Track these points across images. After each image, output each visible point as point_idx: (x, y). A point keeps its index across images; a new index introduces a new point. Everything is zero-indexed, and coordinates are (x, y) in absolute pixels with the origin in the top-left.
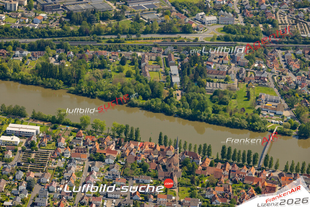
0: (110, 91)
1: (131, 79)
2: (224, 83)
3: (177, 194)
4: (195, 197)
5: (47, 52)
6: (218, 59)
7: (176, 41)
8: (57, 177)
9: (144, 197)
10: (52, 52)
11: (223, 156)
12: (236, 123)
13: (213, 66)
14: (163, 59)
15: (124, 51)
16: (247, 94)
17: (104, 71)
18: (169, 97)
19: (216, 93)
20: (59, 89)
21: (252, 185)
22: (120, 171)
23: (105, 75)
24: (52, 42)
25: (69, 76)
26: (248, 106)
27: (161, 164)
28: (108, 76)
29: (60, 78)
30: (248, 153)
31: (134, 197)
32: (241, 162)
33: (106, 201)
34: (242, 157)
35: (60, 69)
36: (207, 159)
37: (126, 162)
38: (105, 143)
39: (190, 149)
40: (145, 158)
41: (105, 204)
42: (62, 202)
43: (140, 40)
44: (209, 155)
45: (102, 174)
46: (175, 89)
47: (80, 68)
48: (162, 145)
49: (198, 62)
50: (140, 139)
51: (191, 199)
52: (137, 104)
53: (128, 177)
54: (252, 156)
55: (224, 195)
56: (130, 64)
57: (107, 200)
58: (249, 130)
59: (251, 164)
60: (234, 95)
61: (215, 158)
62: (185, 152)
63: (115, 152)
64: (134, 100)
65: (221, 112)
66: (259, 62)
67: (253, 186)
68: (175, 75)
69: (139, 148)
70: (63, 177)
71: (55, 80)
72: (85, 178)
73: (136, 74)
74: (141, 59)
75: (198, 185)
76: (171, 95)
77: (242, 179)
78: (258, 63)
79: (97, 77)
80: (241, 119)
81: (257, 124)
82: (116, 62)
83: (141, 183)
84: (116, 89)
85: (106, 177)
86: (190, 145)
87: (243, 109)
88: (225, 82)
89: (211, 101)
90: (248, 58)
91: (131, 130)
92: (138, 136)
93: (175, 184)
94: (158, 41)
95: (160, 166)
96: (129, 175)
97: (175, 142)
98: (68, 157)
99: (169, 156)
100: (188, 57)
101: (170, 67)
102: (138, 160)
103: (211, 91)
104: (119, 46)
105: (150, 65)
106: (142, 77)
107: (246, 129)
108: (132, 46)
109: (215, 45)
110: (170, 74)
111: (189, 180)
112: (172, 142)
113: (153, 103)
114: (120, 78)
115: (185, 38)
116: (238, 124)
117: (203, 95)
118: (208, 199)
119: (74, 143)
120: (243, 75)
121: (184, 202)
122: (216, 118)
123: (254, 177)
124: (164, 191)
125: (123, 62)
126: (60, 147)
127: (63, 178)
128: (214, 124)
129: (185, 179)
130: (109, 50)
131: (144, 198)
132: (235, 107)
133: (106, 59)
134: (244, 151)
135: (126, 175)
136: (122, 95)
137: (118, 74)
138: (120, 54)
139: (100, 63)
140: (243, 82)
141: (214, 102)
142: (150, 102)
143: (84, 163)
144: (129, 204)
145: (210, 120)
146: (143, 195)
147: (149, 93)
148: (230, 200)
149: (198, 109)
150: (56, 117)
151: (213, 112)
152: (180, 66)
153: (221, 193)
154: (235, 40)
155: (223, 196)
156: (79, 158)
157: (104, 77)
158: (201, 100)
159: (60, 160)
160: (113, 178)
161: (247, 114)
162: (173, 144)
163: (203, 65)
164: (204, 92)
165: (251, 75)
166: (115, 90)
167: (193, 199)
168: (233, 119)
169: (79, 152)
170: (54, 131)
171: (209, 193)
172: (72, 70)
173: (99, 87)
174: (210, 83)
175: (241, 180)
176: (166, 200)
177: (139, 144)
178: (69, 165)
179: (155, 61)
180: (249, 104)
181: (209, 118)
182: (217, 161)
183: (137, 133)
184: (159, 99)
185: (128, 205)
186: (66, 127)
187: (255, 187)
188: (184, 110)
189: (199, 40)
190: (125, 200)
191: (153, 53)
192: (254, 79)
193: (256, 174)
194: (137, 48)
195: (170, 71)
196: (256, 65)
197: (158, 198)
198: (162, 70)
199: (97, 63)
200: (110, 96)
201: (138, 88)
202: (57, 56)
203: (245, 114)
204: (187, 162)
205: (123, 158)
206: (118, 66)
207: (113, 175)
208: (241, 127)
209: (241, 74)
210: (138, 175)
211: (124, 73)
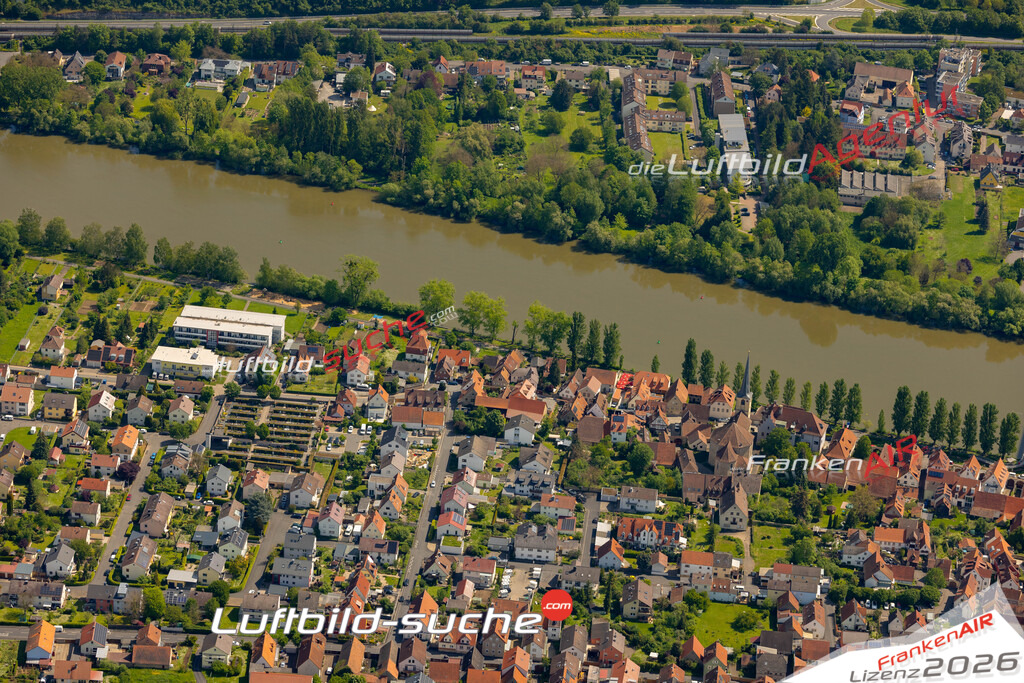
0: (519, 198)
1: (588, 157)
2: (901, 173)
3: (746, 551)
4: (806, 561)
5: (308, 64)
6: (879, 93)
7: (737, 29)
8: (346, 488)
9: (635, 560)
10: (322, 64)
11: (899, 424)
12: (941, 312)
13: (861, 117)
14: (695, 89)
15: (563, 61)
16: (979, 213)
17: (497, 129)
18: (715, 221)
19: (873, 208)
20: (348, 187)
21: (997, 521)
22: (556, 470)
23: (502, 142)
24: (323, 30)
25: (382, 145)
26: (983, 252)
27: (691, 446)
28: (510, 147)
29: (351, 151)
30: (985, 412)
31: (604, 557)
32: (960, 445)
33: (509, 571)
34: (962, 426)
35: (352, 123)
36: (847, 433)
37: (575, 440)
38: (502, 373)
39: (788, 397)
40: (638, 428)
41: (506, 581)
42: (364, 572)
43: (616, 24)
44: (852, 418)
45: (494, 480)
46: (735, 192)
47: (419, 119)
48: (694, 382)
49: (812, 102)
50: (621, 361)
51: (793, 567)
52: (608, 243)
53: (583, 492)
54: (998, 423)
55: (906, 555)
56: (585, 107)
57: (512, 568)
58: (985, 333)
59: (995, 450)
60: (935, 217)
61: (873, 428)
62: (771, 408)
63: (537, 407)
64: (598, 228)
65: (893, 273)
66: (1017, 102)
67: (1003, 526)
68: (736, 145)
69: (617, 393)
70: (364, 487)
71: (333, 160)
72: (438, 492)
73: (605, 141)
74: (621, 88)
75: (815, 521)
76: (723, 212)
77: (963, 502)
78: (1014, 108)
79: (476, 149)
80: (959, 298)
81: (1012, 314)
82: (538, 99)
83: (626, 511)
84: (540, 193)
85: (510, 489)
86: (790, 384)
87: (965, 265)
88: (905, 171)
89: (856, 235)
90: (978, 89)
91: (592, 332)
92: (613, 351)
93: (740, 517)
94: (676, 29)
95: (690, 454)
96: (586, 484)
97: (738, 372)
98: (381, 421)
99: (717, 420)
100: (780, 83)
101: (717, 118)
102: (614, 434)
103: (858, 201)
104: (548, 44)
105: (650, 111)
106: (626, 151)
107: (976, 330)
108: (590, 45)
109: (869, 43)
110: (717, 143)
111: (787, 503)
112: (728, 374)
113: (661, 239)
114: (552, 155)
115: (768, 19)
116: (949, 314)
117: (830, 214)
118: (852, 567)
119: (402, 373)
120: (963, 148)
121: (771, 578)
122: (874, 292)
123: (1005, 497)
124: (703, 540)
125: (560, 100)
126: (353, 386)
127: (364, 492)
128: (868, 313)
129: (772, 498)
130: (514, 58)
131: (638, 563)
132: (938, 254)
133: (502, 88)
134: (972, 408)
135: (576, 484)
136: (559, 212)
137: (544, 140)
138: (551, 72)
139: (482, 103)
140: (963, 172)
141: (867, 239)
142: (652, 238)
143: (434, 442)
144: (588, 584)
145: (852, 299)
146: (632, 552)
147: (649, 206)
148: (924, 575)
149: (812, 261)
150: (340, 283)
151: (864, 273)
152: (752, 114)
153: (893, 549)
154: (937, 27)
155: (900, 558)
156: (417, 425)
157: (499, 149)
158: (824, 230)
159: (353, 430)
160: (530, 494)
161: (978, 281)
162: (731, 378)
163: (828, 113)
164: (832, 204)
165: (991, 149)
166: (536, 196)
167: (802, 567)
168: (932, 299)
169: (416, 404)
170: (333, 332)
171: (853, 547)
172: (393, 125)
173: (481, 186)
174: (852, 175)
175: (959, 503)
176: (712, 570)
177: (617, 380)
178: (385, 449)
179: (668, 96)
180: (984, 245)
181: (852, 292)
182: (878, 438)
183: (610, 339)
184: (683, 225)
185: (582, 584)
186: (373, 317)
187: (1008, 529)
188: (766, 265)
189: (816, 27)
190: (575, 569)
191: (660, 68)
192: (1001, 161)
193: (1010, 485)
194: (606, 52)
195: (719, 130)
196: (1007, 114)
197: (683, 565)
198: (692, 126)
199: (474, 101)
200: (518, 215)
201: (612, 187)
202: (340, 78)
203: (971, 279)
204: (779, 443)
205: (566, 425)
206: (546, 114)
207: (532, 483)
208: (960, 326)
209: (958, 144)
210: (614, 484)
211: (566, 135)
